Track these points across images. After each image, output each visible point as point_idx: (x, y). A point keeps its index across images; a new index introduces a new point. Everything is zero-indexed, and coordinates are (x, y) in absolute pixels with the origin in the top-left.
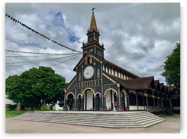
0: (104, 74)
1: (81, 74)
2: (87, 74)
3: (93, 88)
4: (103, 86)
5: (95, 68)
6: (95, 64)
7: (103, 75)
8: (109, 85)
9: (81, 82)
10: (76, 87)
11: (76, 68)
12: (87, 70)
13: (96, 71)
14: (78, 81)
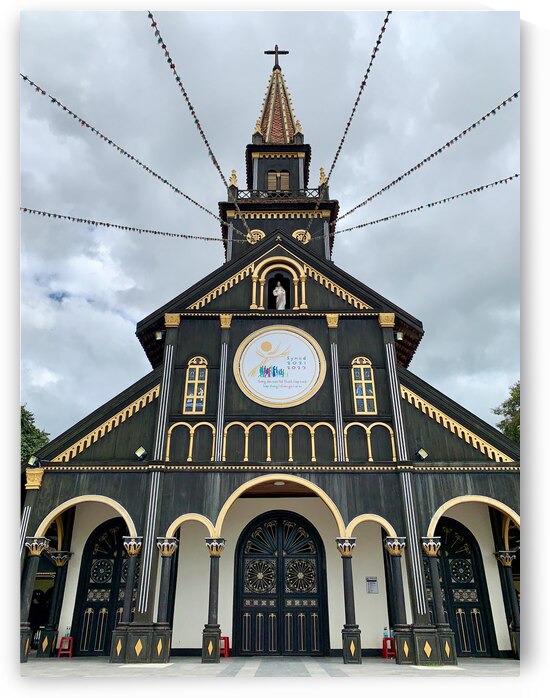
0: (411, 395)
1: (214, 367)
2: (266, 372)
3: (321, 478)
4: (413, 472)
5: (334, 348)
6: (332, 319)
7: (404, 401)
8: (463, 473)
9: (214, 421)
10: (157, 455)
11: (162, 320)
12: (266, 346)
13: (346, 367)
14: (175, 415)
